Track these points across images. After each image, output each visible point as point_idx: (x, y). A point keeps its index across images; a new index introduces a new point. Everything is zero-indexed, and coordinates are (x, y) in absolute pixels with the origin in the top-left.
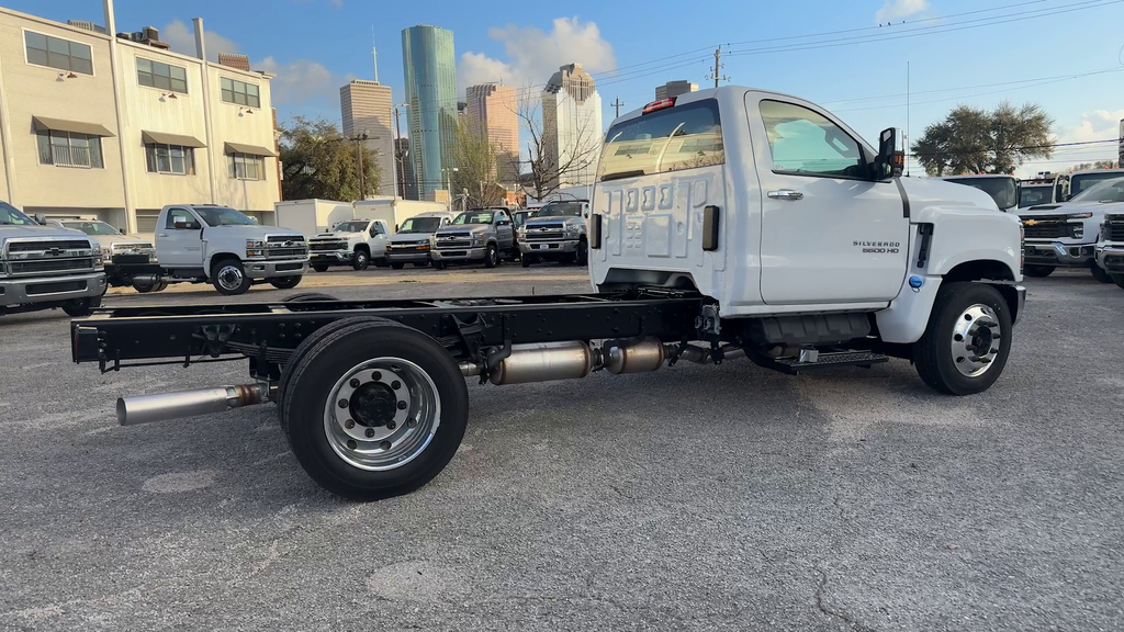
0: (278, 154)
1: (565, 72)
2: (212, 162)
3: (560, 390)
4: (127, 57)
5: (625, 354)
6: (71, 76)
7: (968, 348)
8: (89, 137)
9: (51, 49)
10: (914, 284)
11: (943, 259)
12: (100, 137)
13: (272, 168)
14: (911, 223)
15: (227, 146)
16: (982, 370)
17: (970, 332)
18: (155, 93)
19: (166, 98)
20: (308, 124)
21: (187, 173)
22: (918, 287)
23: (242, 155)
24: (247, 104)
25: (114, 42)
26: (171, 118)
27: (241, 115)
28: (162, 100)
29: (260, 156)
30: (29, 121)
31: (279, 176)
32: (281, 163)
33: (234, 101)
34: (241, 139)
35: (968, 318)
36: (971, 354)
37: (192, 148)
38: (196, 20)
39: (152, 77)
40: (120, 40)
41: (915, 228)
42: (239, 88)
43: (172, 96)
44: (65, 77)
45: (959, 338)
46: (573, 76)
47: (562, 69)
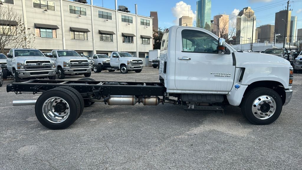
0: (153, 38)
1: (245, 10)
2: (137, 40)
3: (122, 108)
4: (120, 15)
5: (145, 100)
6: (107, 20)
7: (259, 110)
8: (110, 34)
9: (103, 14)
10: (237, 87)
11: (248, 80)
12: (113, 34)
13: (152, 41)
14: (236, 67)
15: (141, 36)
16: (267, 117)
17: (259, 104)
18: (125, 23)
19: (128, 24)
20: (161, 30)
21: (132, 43)
22: (237, 88)
23: (145, 38)
24: (146, 25)
25: (117, 12)
26: (129, 29)
27: (145, 28)
28: (127, 25)
29: (149, 38)
30: (98, 31)
31: (153, 43)
32: (154, 40)
33: (143, 25)
34: (144, 34)
35: (260, 99)
36: (260, 112)
37: (133, 37)
38: (136, 5)
39: (125, 20)
40: (118, 11)
41: (238, 69)
42: (145, 21)
43: (129, 24)
44: (106, 21)
45: (255, 106)
46: (248, 11)
47: (244, 9)
